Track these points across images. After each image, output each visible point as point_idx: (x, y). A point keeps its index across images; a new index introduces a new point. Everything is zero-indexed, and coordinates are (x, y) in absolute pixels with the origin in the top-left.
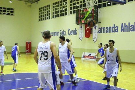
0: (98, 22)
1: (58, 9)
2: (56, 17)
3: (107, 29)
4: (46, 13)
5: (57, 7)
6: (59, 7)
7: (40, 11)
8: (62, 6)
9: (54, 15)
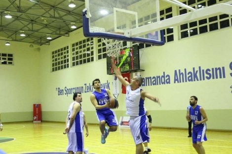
0: (141, 69)
1: (81, 52)
2: (77, 64)
3: (154, 79)
4: (63, 59)
5: (79, 50)
6: (82, 49)
7: (53, 57)
8: (86, 48)
9: (75, 61)
